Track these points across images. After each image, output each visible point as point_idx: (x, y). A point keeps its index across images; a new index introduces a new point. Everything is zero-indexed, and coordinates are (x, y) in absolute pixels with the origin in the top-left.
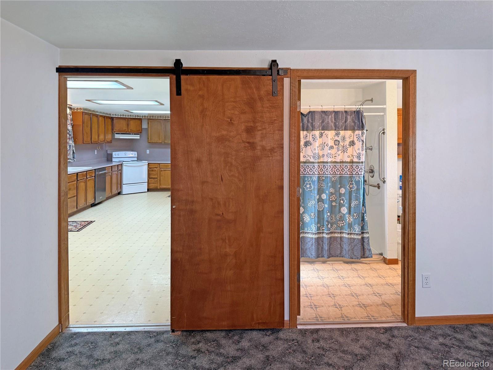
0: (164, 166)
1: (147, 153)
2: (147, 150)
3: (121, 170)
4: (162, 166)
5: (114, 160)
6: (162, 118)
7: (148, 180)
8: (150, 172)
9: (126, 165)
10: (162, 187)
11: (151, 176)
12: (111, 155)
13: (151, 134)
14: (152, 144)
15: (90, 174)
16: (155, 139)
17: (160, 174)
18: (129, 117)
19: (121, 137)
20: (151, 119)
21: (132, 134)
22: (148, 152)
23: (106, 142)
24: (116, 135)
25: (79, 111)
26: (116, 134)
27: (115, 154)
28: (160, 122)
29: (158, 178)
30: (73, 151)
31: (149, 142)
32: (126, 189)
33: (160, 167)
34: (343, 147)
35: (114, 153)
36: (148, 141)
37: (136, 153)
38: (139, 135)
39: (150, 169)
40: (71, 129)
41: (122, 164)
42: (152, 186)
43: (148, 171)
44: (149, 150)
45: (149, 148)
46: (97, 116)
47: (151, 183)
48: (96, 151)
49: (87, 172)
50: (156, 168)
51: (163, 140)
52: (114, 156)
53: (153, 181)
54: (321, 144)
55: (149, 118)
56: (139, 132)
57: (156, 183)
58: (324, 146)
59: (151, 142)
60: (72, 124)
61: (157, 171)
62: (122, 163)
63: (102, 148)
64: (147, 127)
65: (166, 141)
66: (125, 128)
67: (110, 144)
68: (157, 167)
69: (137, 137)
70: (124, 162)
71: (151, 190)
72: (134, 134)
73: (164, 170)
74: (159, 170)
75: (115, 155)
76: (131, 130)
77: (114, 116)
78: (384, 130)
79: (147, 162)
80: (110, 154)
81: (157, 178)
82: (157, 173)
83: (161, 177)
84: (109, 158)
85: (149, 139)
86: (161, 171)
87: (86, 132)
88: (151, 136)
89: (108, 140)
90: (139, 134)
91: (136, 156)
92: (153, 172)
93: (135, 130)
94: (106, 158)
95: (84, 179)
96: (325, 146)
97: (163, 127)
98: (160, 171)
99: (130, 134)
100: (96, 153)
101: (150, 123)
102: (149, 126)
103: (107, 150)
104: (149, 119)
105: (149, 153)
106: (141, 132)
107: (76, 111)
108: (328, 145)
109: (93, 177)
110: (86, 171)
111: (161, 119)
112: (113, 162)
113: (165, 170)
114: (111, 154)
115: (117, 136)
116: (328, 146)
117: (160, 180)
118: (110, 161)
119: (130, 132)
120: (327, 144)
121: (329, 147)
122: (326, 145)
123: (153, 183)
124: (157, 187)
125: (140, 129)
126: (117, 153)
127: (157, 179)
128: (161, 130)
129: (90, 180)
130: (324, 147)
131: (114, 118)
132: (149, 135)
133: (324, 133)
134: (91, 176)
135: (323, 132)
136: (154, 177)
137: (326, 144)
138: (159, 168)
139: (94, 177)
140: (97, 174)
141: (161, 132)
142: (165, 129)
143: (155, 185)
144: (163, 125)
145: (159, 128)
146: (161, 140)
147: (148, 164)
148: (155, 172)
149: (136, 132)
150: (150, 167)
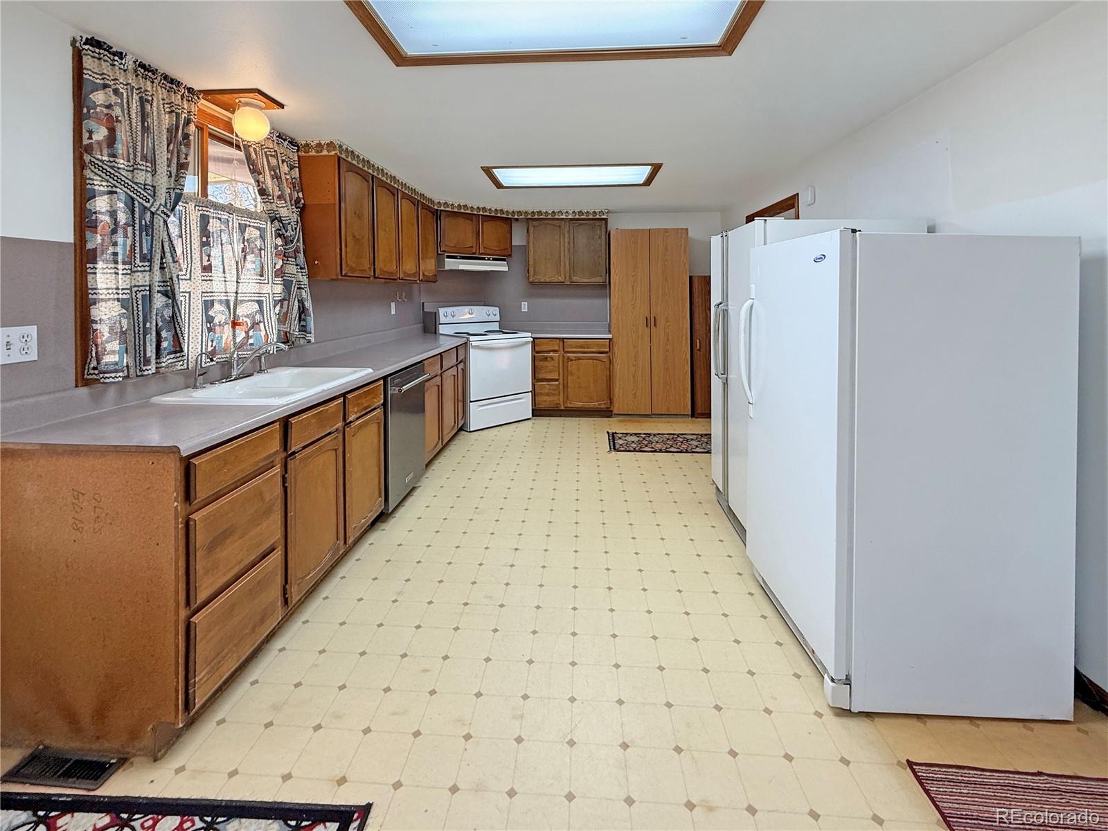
0: (576, 347)
1: (523, 310)
2: (523, 303)
3: (465, 361)
4: (571, 346)
5: (442, 329)
6: (564, 217)
7: (534, 386)
8: (537, 364)
9: (477, 347)
10: (572, 406)
11: (540, 376)
12: (435, 315)
13: (534, 261)
14: (537, 287)
15: (363, 400)
16: (546, 274)
17: (565, 367)
18: (481, 213)
19: (462, 267)
20: (536, 219)
21: (489, 259)
22: (525, 307)
23: (421, 278)
24: (446, 259)
25: (325, 152)
26: (449, 257)
27: (445, 314)
28: (560, 226)
29: (561, 380)
30: (301, 302)
31: (531, 280)
32: (478, 416)
33: (566, 350)
35: (442, 311)
36: (527, 278)
37: (497, 310)
38: (506, 262)
39: (536, 355)
40: (295, 217)
41: (465, 343)
42: (546, 401)
43: (534, 359)
44: (526, 303)
45: (528, 296)
46: (393, 192)
47: (541, 394)
48: (393, 304)
49: (349, 396)
50: (554, 351)
51: (568, 275)
52: (442, 319)
53: (548, 386)
55: (530, 217)
56: (504, 255)
57: (554, 395)
59: (536, 281)
60: (298, 201)
61: (557, 361)
62: (468, 339)
63: (410, 296)
64: (525, 244)
65: (575, 279)
66: (470, 241)
67: (433, 284)
68: (556, 348)
69: (502, 267)
70: (472, 338)
71: (543, 412)
72: (494, 259)
73: (575, 357)
74: (564, 357)
75: (446, 317)
76: (484, 247)
77: (442, 208)
79: (530, 335)
80: (431, 313)
81: (557, 380)
82: (557, 364)
83: (569, 377)
84: (429, 326)
85: (531, 272)
86: (569, 359)
87: (354, 236)
88: (535, 264)
89: (426, 274)
90: (505, 260)
91: (497, 318)
92: (546, 363)
93: (496, 249)
94: (422, 325)
95: (330, 433)
97: (566, 240)
98: (565, 361)
99: (484, 259)
100: (393, 312)
101: (531, 229)
102: (531, 238)
103: (423, 303)
104: (530, 219)
105: (526, 310)
106: (510, 255)
107: (313, 153)
109: (375, 409)
110: (344, 395)
111: (562, 219)
112: (441, 337)
113: (579, 359)
114: (436, 313)
115: (450, 264)
117: (565, 386)
118: (432, 333)
119: (482, 254)
123: (548, 395)
124: (558, 404)
125: (509, 246)
126: (449, 310)
127: (557, 383)
128: (562, 248)
129: (360, 427)
131: (443, 214)
132: (531, 262)
134: (369, 407)
136: (548, 376)
138: (562, 353)
139: (380, 411)
140: (392, 395)
141: (562, 252)
142: (572, 246)
143: (551, 398)
144: (567, 235)
145: (558, 243)
146: (563, 276)
147: (532, 339)
148: (552, 362)
149: (498, 253)
150: (537, 349)
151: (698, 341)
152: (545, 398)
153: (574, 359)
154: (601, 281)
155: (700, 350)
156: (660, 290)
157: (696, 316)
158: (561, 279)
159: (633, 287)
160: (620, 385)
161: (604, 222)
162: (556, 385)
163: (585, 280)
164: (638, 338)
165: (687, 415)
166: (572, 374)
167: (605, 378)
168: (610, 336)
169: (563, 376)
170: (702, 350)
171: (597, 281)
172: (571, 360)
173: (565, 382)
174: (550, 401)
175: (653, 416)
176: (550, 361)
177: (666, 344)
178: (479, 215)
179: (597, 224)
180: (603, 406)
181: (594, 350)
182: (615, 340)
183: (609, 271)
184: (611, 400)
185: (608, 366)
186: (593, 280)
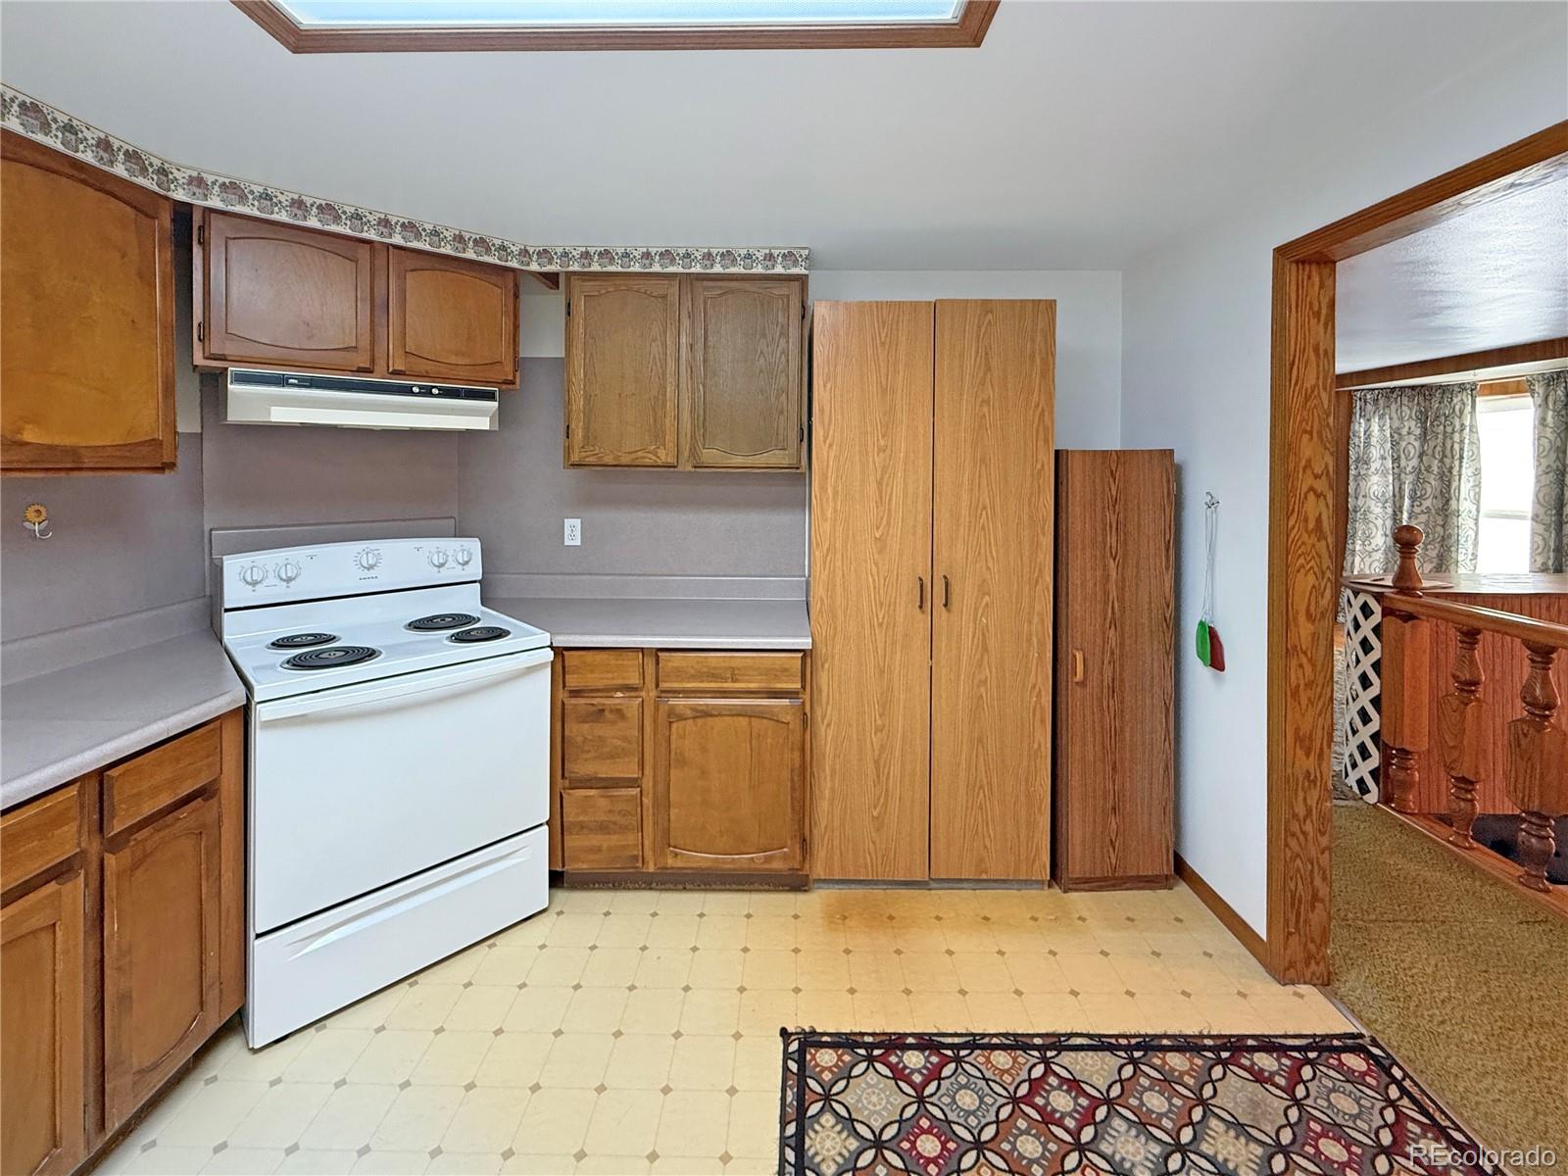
0: (696, 676)
1: (567, 542)
2: (568, 522)
4: (680, 674)
6: (678, 268)
7: (557, 799)
8: (574, 729)
10: (679, 864)
11: (581, 768)
13: (588, 398)
14: (602, 475)
16: (626, 438)
17: (663, 743)
18: (398, 239)
20: (595, 275)
21: (425, 391)
22: (573, 531)
24: (233, 387)
26: (244, 378)
27: (247, 577)
28: (665, 297)
29: (648, 783)
31: (575, 458)
33: (664, 685)
36: (568, 450)
37: (474, 546)
38: (495, 404)
39: (568, 701)
42: (596, 850)
43: (560, 716)
44: (577, 522)
45: (583, 502)
47: (582, 826)
50: (626, 690)
51: (686, 446)
52: (237, 594)
53: (603, 803)
55: (575, 266)
57: (624, 829)
59: (592, 460)
61: (635, 722)
65: (708, 455)
68: (634, 679)
69: (475, 417)
71: (586, 879)
72: (446, 393)
73: (693, 709)
74: (657, 706)
75: (257, 582)
76: (408, 355)
79: (550, 634)
81: (633, 783)
82: (635, 733)
83: (674, 775)
85: (578, 434)
86: (674, 716)
88: (588, 413)
90: (490, 396)
91: (475, 570)
92: (601, 730)
93: (453, 359)
97: (684, 340)
98: (664, 722)
99: (407, 391)
101: (579, 307)
102: (578, 332)
103: (209, 533)
104: (575, 273)
105: (578, 542)
106: (511, 384)
111: (674, 275)
113: (705, 713)
115: (254, 402)
117: (662, 802)
119: (397, 373)
123: (603, 828)
124: (635, 858)
125: (507, 353)
126: (273, 558)
127: (635, 791)
128: (671, 365)
132: (579, 403)
136: (606, 770)
138: (654, 694)
141: (670, 379)
142: (700, 356)
143: (615, 840)
144: (686, 322)
145: (656, 348)
146: (671, 445)
147: (550, 655)
148: (621, 724)
149: (463, 373)
150: (573, 681)
151: (1079, 656)
152: (596, 840)
153: (689, 713)
154: (786, 462)
155: (1083, 684)
156: (965, 497)
157: (1075, 576)
158: (665, 456)
159: (879, 483)
160: (833, 790)
161: (796, 285)
162: (630, 799)
163: (738, 460)
164: (894, 643)
165: (1042, 882)
166: (683, 762)
167: (786, 775)
168: (805, 643)
169: (655, 769)
170: (1089, 684)
171: (773, 461)
172: (682, 718)
173: (661, 788)
174: (610, 849)
175: (933, 885)
176: (613, 723)
177: (980, 665)
178: (388, 246)
179: (776, 292)
180: (777, 865)
181: (753, 686)
182: (822, 650)
183: (806, 434)
184: (805, 844)
185: (797, 737)
186: (763, 459)
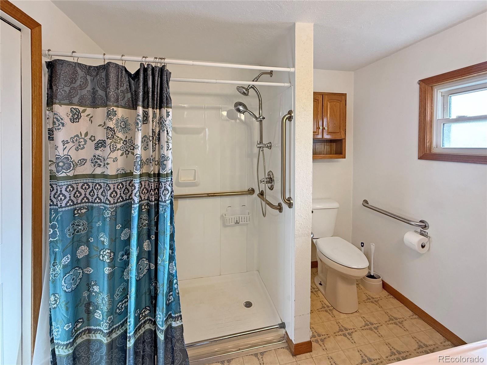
34: (125, 143)
54: (77, 136)
58: (85, 141)
78: (290, 112)
96: (88, 140)
108: (93, 138)
116: (92, 141)
120: (92, 136)
121: (96, 142)
122: (90, 139)
130: (83, 143)
133: (84, 111)
135: (81, 109)
137: (89, 137)
